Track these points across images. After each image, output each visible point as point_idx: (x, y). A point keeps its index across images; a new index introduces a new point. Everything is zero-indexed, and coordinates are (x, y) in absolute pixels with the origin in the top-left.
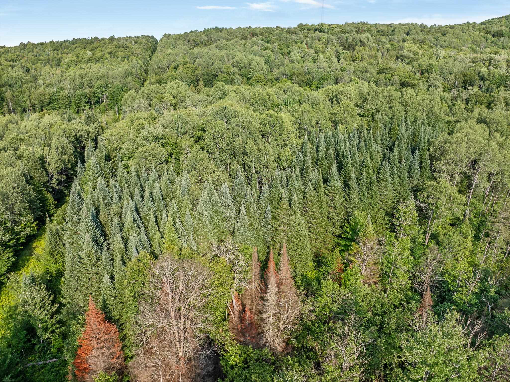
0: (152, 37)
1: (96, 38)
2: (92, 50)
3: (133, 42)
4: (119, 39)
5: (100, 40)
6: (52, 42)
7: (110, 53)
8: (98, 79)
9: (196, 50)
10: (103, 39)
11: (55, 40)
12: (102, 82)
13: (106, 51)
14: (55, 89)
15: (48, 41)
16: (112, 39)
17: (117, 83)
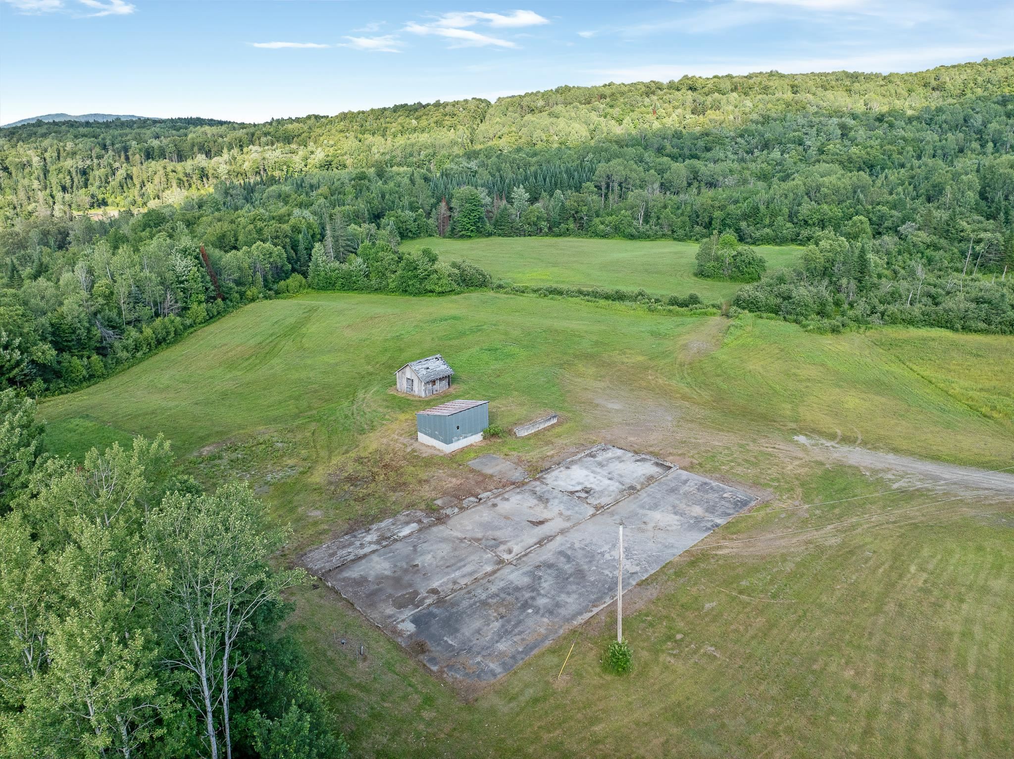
0: (485, 101)
1: (419, 103)
2: (416, 119)
3: (461, 109)
4: (446, 105)
5: (424, 107)
6: (372, 110)
7: (436, 122)
8: (426, 148)
9: (529, 117)
10: (428, 105)
11: (376, 107)
12: (431, 151)
13: (432, 120)
14: (388, 157)
15: (368, 110)
16: (437, 105)
17: (444, 152)
